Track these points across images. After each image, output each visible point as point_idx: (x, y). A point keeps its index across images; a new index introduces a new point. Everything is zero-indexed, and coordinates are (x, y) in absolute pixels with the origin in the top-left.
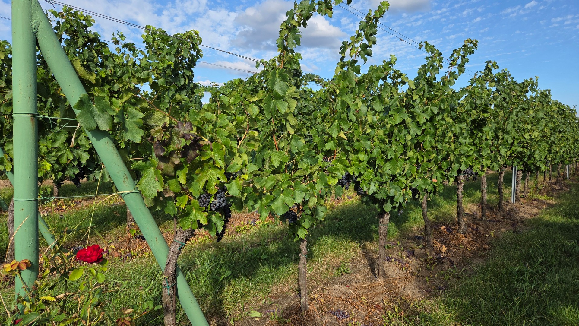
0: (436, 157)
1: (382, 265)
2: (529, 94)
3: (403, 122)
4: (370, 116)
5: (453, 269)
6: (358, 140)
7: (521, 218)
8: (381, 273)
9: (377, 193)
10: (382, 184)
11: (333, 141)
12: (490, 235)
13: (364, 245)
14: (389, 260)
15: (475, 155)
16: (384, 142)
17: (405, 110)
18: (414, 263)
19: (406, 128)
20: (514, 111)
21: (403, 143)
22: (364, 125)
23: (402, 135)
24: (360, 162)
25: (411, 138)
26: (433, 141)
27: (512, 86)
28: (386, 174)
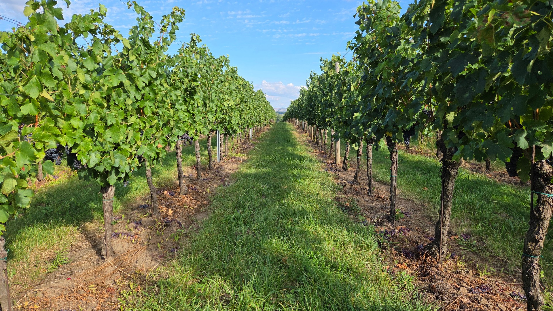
0: (158, 123)
1: (110, 243)
2: (224, 69)
3: (121, 84)
4: (81, 74)
5: (181, 229)
6: (68, 102)
7: (227, 173)
8: (108, 252)
9: (100, 165)
10: (103, 154)
11: (33, 103)
12: (207, 192)
13: (84, 227)
14: (116, 236)
15: (190, 121)
16: (101, 106)
17: (122, 71)
18: (143, 233)
19: (125, 91)
20: (216, 82)
21: (124, 108)
22: (74, 86)
23: (122, 99)
24: (75, 129)
25: (131, 102)
26: (154, 107)
27: (211, 60)
28: (108, 143)
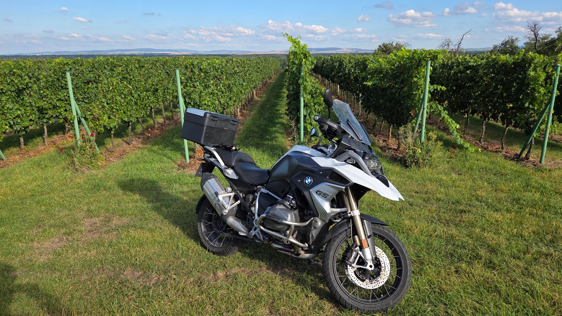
1: (130, 142)
10: (128, 118)
14: (133, 141)
18: (140, 140)
19: (132, 100)
21: (132, 105)
28: (129, 115)
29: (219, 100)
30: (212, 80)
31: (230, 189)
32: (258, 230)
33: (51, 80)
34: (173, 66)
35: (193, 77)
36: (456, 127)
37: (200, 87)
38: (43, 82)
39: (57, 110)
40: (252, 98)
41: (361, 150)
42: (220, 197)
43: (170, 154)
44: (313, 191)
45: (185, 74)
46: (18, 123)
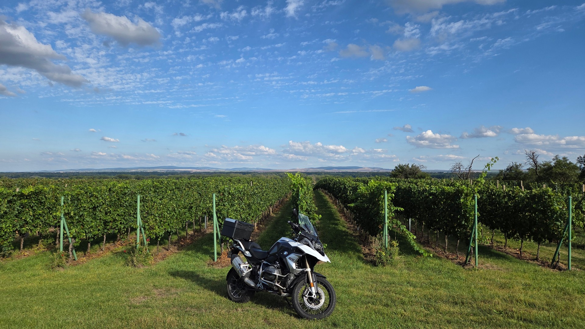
12: (195, 239)
18: (176, 247)
29: (240, 215)
30: (237, 200)
31: (247, 262)
32: (261, 283)
33: (114, 200)
34: (204, 188)
35: (224, 199)
36: (413, 238)
37: (228, 205)
38: (108, 201)
39: (115, 222)
40: (269, 215)
41: (310, 238)
42: (242, 266)
43: (201, 257)
44: (287, 258)
45: (218, 197)
46: (90, 232)
